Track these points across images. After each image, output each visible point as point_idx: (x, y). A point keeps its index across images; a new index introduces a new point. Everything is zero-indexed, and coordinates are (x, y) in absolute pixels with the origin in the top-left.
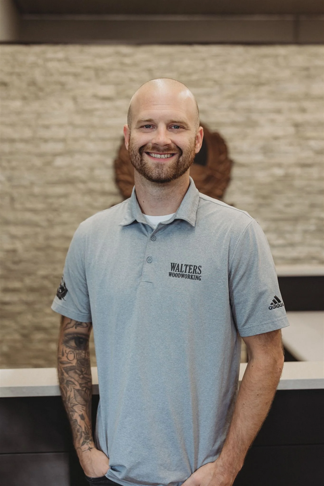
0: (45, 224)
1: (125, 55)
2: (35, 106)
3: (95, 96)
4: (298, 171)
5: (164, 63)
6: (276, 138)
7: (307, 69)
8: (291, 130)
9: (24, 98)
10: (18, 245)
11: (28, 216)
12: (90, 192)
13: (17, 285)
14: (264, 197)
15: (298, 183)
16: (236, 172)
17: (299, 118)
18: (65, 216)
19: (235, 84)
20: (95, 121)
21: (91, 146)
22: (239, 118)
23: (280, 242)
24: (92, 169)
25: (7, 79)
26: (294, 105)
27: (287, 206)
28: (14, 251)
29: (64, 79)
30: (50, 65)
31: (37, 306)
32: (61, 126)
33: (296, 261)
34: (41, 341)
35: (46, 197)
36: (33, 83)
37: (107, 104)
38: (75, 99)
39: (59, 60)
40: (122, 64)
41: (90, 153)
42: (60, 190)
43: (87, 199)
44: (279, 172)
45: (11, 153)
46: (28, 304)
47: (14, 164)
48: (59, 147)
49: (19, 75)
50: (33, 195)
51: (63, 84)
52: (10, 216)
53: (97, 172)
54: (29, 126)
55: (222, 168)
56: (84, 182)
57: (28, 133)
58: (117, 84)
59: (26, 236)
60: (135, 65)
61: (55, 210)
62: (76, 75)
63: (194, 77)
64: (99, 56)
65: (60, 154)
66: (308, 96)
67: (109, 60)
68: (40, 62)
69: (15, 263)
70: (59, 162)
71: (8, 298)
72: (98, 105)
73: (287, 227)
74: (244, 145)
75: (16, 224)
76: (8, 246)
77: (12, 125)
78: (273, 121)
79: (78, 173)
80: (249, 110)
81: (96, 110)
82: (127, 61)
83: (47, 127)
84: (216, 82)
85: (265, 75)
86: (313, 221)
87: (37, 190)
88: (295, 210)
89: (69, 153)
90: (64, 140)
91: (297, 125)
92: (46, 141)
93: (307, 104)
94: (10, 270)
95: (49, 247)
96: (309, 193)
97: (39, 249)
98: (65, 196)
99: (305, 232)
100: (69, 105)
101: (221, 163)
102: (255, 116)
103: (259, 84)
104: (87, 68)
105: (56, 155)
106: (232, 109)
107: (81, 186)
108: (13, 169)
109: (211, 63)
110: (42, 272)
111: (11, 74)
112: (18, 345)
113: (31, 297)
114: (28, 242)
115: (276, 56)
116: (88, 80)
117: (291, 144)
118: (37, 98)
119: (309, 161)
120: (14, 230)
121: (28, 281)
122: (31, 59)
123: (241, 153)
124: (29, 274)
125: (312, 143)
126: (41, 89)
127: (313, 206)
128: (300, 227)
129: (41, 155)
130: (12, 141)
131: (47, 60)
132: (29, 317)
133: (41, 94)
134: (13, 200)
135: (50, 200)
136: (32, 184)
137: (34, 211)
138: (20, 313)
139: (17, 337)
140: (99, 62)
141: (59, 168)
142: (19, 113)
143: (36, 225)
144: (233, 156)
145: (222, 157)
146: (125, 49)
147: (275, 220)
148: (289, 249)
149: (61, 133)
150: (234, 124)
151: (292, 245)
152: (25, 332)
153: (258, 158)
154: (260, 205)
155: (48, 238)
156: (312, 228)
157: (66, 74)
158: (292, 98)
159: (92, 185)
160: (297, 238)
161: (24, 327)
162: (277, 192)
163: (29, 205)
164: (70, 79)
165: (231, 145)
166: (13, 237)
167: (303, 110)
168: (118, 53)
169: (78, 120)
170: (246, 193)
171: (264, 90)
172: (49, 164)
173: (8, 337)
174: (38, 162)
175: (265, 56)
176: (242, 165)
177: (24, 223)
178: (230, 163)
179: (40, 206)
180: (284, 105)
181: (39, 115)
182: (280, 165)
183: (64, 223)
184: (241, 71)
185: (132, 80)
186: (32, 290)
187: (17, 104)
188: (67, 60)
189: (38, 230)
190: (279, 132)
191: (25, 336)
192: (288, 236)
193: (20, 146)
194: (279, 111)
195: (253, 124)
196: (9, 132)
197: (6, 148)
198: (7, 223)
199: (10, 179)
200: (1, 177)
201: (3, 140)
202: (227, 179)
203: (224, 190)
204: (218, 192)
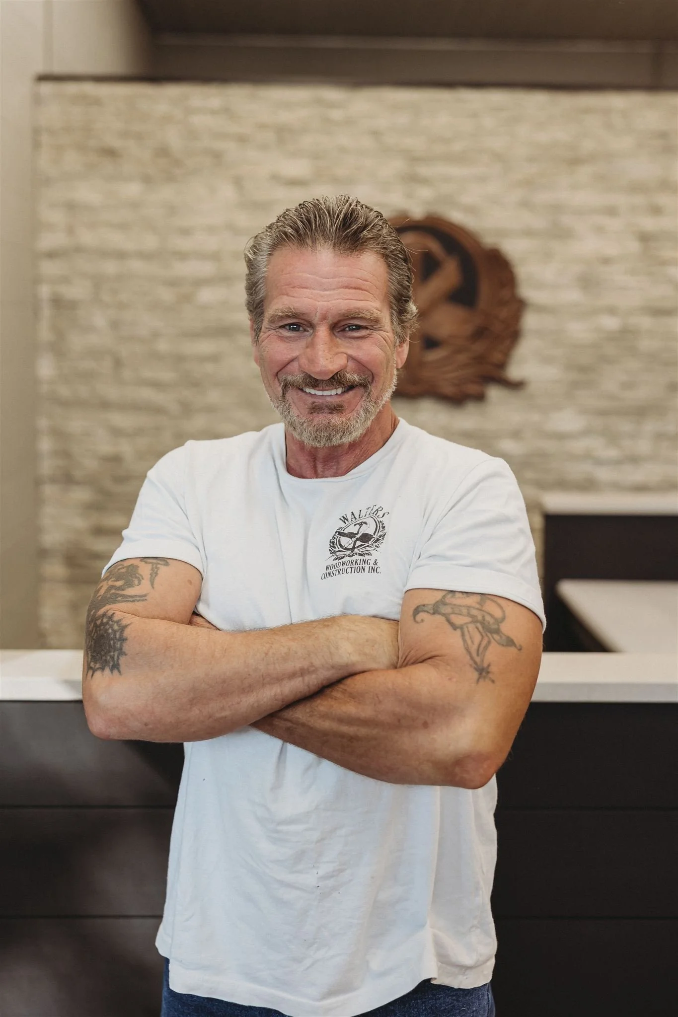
0: (175, 409)
1: (332, 105)
2: (166, 193)
3: (276, 178)
4: (645, 322)
5: (403, 119)
6: (606, 261)
7: (663, 135)
8: (634, 246)
9: (147, 180)
10: (126, 448)
11: (147, 394)
14: (583, 369)
15: (646, 344)
16: (530, 321)
17: (649, 224)
18: (214, 396)
19: (531, 159)
22: (538, 222)
23: (612, 453)
25: (116, 143)
26: (639, 200)
27: (626, 386)
28: (117, 459)
30: (199, 121)
32: (211, 230)
33: (641, 488)
35: (179, 359)
36: (163, 152)
37: (297, 193)
38: (238, 182)
39: (213, 112)
40: (326, 120)
42: (205, 347)
44: (611, 323)
45: (119, 278)
47: (124, 297)
48: (206, 269)
49: (139, 137)
50: (156, 356)
51: (217, 155)
52: (112, 392)
54: (154, 229)
55: (504, 313)
57: (150, 242)
58: (316, 157)
59: (139, 432)
60: (349, 122)
61: (196, 384)
62: (242, 139)
63: (457, 147)
65: (207, 282)
66: (665, 185)
67: (302, 113)
68: (178, 114)
69: (118, 480)
70: (206, 295)
72: (281, 193)
73: (625, 426)
74: (547, 272)
75: (123, 407)
76: (106, 447)
77: (123, 227)
78: (600, 230)
80: (557, 209)
82: (336, 114)
83: (186, 232)
84: (496, 156)
85: (588, 146)
87: (163, 346)
88: (641, 394)
90: (215, 257)
91: (645, 238)
92: (183, 256)
93: (663, 200)
94: (107, 494)
96: (665, 363)
98: (214, 358)
99: (660, 436)
100: (227, 192)
101: (502, 303)
102: (567, 220)
103: (575, 162)
104: (262, 126)
105: (200, 282)
106: (526, 204)
108: (121, 306)
109: (488, 123)
111: (125, 135)
115: (608, 112)
116: (263, 147)
117: (633, 272)
118: (170, 178)
119: (667, 305)
120: (120, 420)
122: (162, 108)
123: (540, 286)
125: (675, 271)
126: (178, 163)
127: (673, 387)
128: (650, 426)
129: (173, 283)
130: (121, 255)
131: (190, 111)
133: (177, 171)
134: (118, 363)
135: (186, 366)
136: (156, 335)
137: (157, 385)
140: (285, 117)
141: (205, 307)
142: (135, 205)
143: (157, 410)
144: (526, 291)
145: (505, 294)
146: (331, 94)
147: (603, 413)
148: (628, 468)
149: (211, 243)
150: (529, 233)
151: (634, 460)
153: (573, 296)
154: (576, 385)
158: (636, 188)
160: (643, 446)
162: (607, 360)
163: (147, 374)
165: (522, 272)
166: (117, 432)
167: (656, 210)
168: (320, 102)
170: (548, 360)
171: (584, 172)
172: (187, 298)
174: (166, 295)
175: (587, 111)
176: (542, 309)
177: (135, 407)
178: (520, 306)
179: (166, 375)
180: (621, 200)
181: (172, 210)
182: (612, 311)
183: (210, 409)
185: (343, 150)
187: (133, 189)
188: (227, 111)
189: (163, 420)
190: (611, 250)
192: (626, 443)
193: (136, 265)
194: (612, 211)
195: (562, 234)
196: (117, 240)
197: (110, 267)
198: (105, 405)
199: (115, 325)
200: (100, 320)
201: (105, 254)
202: (513, 335)
203: (507, 354)
204: (497, 357)
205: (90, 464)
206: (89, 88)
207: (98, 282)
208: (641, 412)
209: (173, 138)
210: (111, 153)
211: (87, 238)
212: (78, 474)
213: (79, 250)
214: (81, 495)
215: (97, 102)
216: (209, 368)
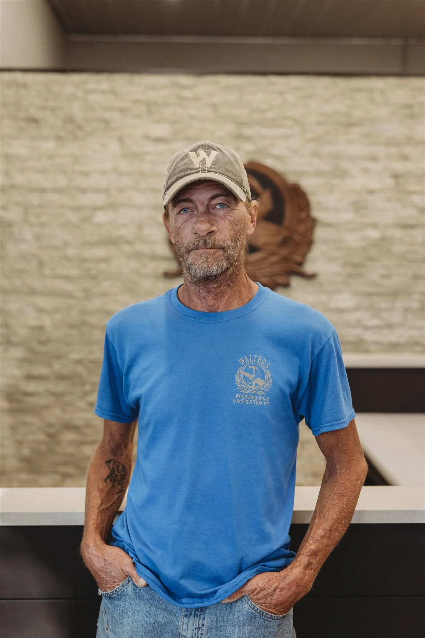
0: (79, 294)
1: (184, 87)
2: (72, 148)
3: (147, 137)
4: (398, 233)
5: (232, 97)
6: (371, 192)
7: (409, 106)
8: (390, 182)
9: (59, 138)
10: (47, 321)
11: (60, 284)
12: (138, 255)
13: (43, 370)
14: (355, 266)
15: (397, 248)
16: (319, 233)
17: (399, 167)
18: (106, 285)
19: (319, 123)
20: (146, 167)
21: (140, 199)
22: (324, 166)
23: (376, 322)
24: (140, 227)
25: (38, 115)
26: (393, 150)
27: (384, 277)
28: (41, 328)
29: (108, 115)
30: (92, 98)
31: (68, 399)
32: (103, 173)
33: (394, 347)
34: (71, 443)
35: (84, 260)
36: (70, 120)
37: (162, 147)
38: (121, 140)
39: (103, 92)
40: (181, 97)
41: (139, 208)
42: (100, 252)
43: (134, 264)
44: (374, 234)
45: (41, 206)
46: (56, 395)
47: (44, 219)
48: (101, 199)
49: (53, 109)
50: (67, 258)
51: (106, 122)
52: (37, 284)
53: (147, 231)
54: (64, 172)
55: (302, 228)
56: (129, 243)
57: (62, 182)
58: (174, 122)
59: (56, 310)
60: (196, 99)
61: (94, 277)
62: (123, 111)
63: (269, 115)
64: (154, 88)
65: (101, 208)
66: (410, 140)
67: (164, 93)
68: (80, 94)
69: (42, 343)
70: (100, 217)
71: (31, 387)
72: (150, 147)
73: (384, 304)
74: (331, 200)
75: (45, 293)
76: (33, 321)
77: (43, 171)
78: (366, 171)
79: (123, 232)
80: (337, 157)
81: (147, 153)
82: (187, 93)
83: (86, 174)
84: (296, 121)
85: (358, 114)
86: (416, 297)
87: (71, 252)
88: (394, 282)
89: (113, 206)
90: (106, 191)
91: (396, 176)
92: (84, 191)
93: (409, 150)
94: (35, 352)
95: (84, 323)
96: (411, 261)
97: (71, 326)
98: (107, 260)
99: (407, 310)
100: (114, 147)
101: (300, 221)
102: (344, 164)
103: (350, 125)
104: (137, 102)
105: (96, 209)
106: (316, 154)
107: (126, 248)
108: (43, 225)
109: (290, 98)
110: (75, 356)
111: (44, 108)
112: (43, 448)
113: (60, 387)
114: (58, 317)
115: (372, 91)
116: (138, 117)
117: (389, 200)
118: (75, 138)
119: (412, 222)
120: (42, 302)
121: (57, 367)
122: (69, 90)
123: (326, 209)
124: (59, 358)
125: (416, 199)
126: (80, 128)
127: (416, 277)
128: (400, 304)
129: (77, 209)
130: (43, 190)
131: (88, 92)
132: (57, 412)
133: (79, 133)
134: (41, 263)
135: (87, 265)
136: (66, 244)
137: (67, 278)
138: (45, 407)
139: (41, 437)
140: (152, 95)
141: (100, 225)
142: (51, 157)
143: (69, 295)
144: (316, 213)
145: (303, 215)
146: (184, 80)
147: (370, 295)
148: (386, 332)
149: (103, 182)
150: (318, 173)
151: (390, 326)
152: (52, 431)
153: (349, 216)
154: (350, 276)
155: (83, 312)
156: (416, 305)
157: (111, 109)
158: (391, 142)
159: (140, 247)
160: (396, 318)
161: (50, 425)
162: (372, 259)
163: (61, 271)
164: (116, 116)
165: (313, 199)
166: (41, 311)
167: (405, 158)
168: (176, 85)
169: (124, 165)
170: (332, 259)
171: (356, 132)
172: (87, 220)
173: (31, 437)
174: (73, 217)
175: (358, 90)
176: (328, 225)
177: (55, 294)
178: (313, 222)
179: (74, 272)
180: (380, 151)
181: (76, 159)
182: (375, 226)
183: (104, 294)
184: (328, 108)
185: (192, 117)
186: (61, 378)
187: (49, 146)
188: (112, 91)
189: (71, 302)
190: (375, 185)
191: (51, 436)
192: (384, 315)
193: (52, 197)
194: (374, 159)
195: (342, 174)
196: (39, 180)
197: (35, 199)
198: (33, 292)
199: (38, 238)
200: (28, 235)
201: (31, 190)
202: (309, 243)
203: (304, 255)
204: (297, 258)
205: (24, 332)
206: (19, 76)
207: (26, 208)
208: (395, 294)
209: (77, 110)
210: (35, 121)
211: (19, 179)
212: (14, 339)
213: (13, 187)
214: (17, 353)
215: (25, 86)
216: (103, 266)
